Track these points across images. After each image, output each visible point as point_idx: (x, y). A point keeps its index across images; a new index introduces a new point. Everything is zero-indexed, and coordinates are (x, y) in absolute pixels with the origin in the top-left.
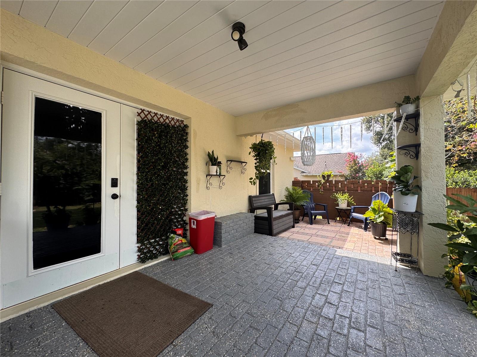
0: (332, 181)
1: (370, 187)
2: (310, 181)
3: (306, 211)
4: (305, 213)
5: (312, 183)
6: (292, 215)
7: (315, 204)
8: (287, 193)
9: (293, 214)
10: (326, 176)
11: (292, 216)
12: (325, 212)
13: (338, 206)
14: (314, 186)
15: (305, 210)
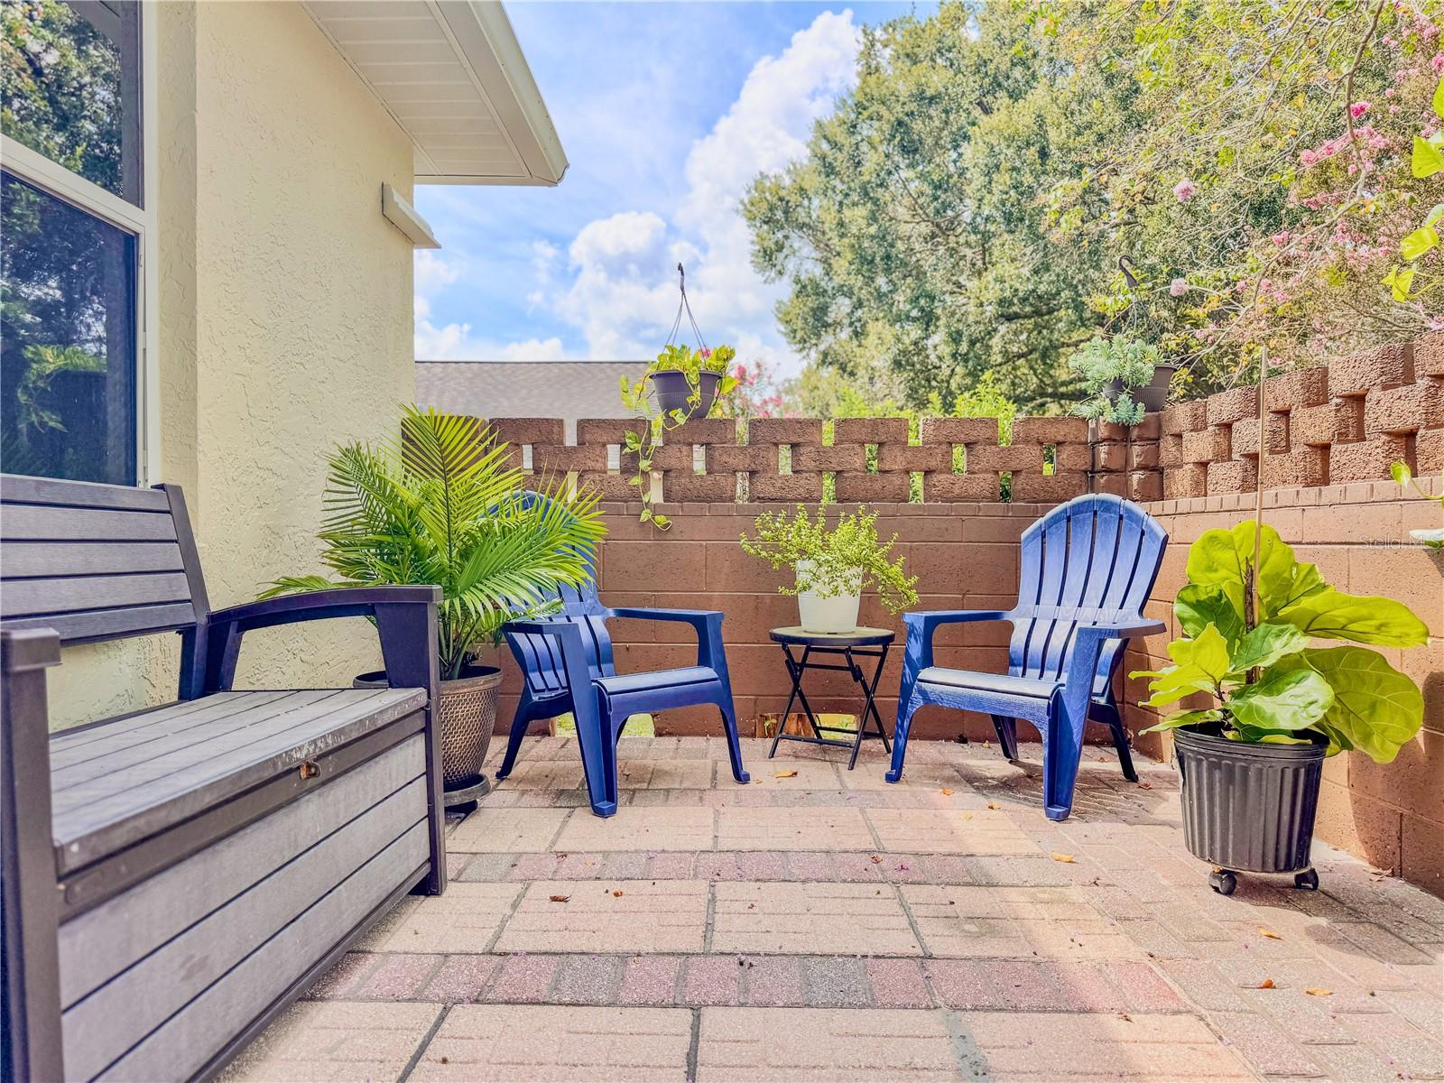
0: (727, 424)
1: (986, 471)
2: (560, 423)
3: (539, 684)
4: (535, 698)
5: (571, 439)
6: (419, 744)
7: (611, 613)
8: (354, 502)
9: (427, 730)
10: (693, 378)
11: (411, 756)
12: (708, 673)
13: (796, 621)
14: (590, 464)
15: (535, 676)
